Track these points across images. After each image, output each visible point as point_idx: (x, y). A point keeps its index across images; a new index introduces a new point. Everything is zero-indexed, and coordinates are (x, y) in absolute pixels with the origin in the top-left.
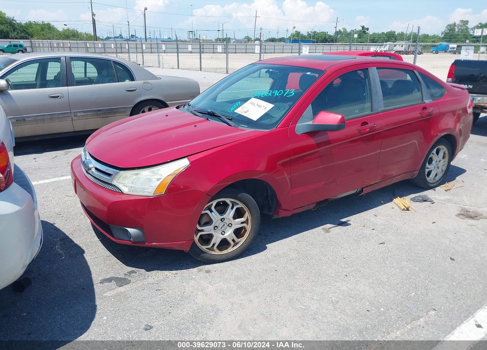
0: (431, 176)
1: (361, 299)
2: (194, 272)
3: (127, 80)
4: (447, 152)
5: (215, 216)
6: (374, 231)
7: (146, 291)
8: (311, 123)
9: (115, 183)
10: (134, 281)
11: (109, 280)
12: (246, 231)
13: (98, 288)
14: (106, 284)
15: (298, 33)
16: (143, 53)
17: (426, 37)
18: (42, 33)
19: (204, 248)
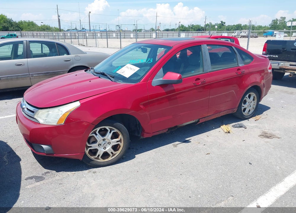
0: (246, 112)
1: (187, 190)
2: (86, 173)
3: (65, 55)
4: (256, 97)
5: (99, 138)
6: (205, 146)
7: (52, 185)
8: (161, 79)
9: (35, 117)
10: (47, 178)
11: (31, 178)
12: (120, 146)
13: (23, 183)
14: (29, 180)
15: (182, 26)
16: (86, 38)
17: (260, 27)
18: (28, 27)
19: (92, 158)
